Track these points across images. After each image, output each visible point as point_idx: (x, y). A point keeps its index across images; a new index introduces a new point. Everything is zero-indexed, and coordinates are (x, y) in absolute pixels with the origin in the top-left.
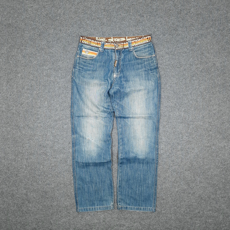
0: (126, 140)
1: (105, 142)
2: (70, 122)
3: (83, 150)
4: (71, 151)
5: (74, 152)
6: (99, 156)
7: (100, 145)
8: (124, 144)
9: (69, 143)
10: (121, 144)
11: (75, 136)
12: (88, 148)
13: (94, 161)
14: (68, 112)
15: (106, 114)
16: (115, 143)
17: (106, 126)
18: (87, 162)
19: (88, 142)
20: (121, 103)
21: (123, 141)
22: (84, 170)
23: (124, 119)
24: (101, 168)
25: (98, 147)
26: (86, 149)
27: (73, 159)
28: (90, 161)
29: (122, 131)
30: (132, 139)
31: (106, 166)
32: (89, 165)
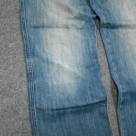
0: (121, 62)
1: (87, 67)
2: (19, 37)
3: (50, 84)
4: (25, 89)
5: (31, 91)
6: (82, 92)
7: (79, 74)
8: (119, 70)
9: (21, 75)
10: (115, 69)
11: (31, 60)
12: (57, 81)
13: (75, 104)
14: (15, 21)
15: (83, 23)
16: (104, 69)
17: (87, 41)
18: (60, 106)
19: (58, 71)
20: (104, 6)
21: (117, 64)
22: (54, 125)
23: (113, 30)
24: (88, 116)
25: (76, 77)
26: (55, 83)
27: (31, 104)
28: (67, 105)
29: (113, 49)
30: (131, 60)
31: (96, 112)
32: (64, 113)
